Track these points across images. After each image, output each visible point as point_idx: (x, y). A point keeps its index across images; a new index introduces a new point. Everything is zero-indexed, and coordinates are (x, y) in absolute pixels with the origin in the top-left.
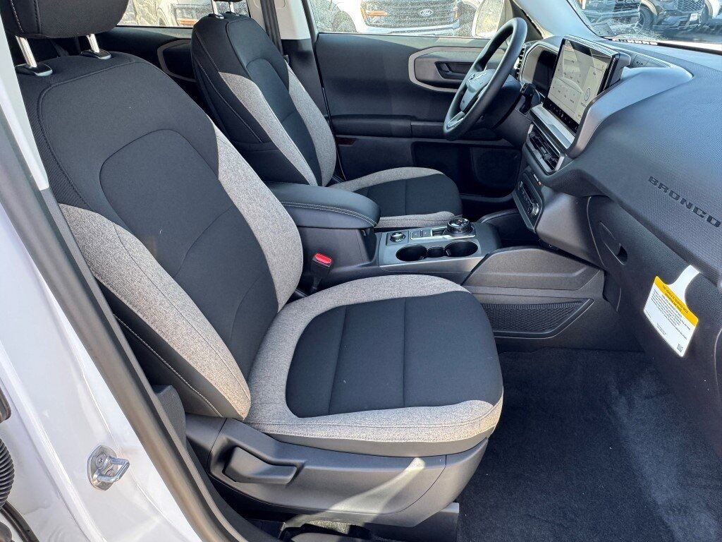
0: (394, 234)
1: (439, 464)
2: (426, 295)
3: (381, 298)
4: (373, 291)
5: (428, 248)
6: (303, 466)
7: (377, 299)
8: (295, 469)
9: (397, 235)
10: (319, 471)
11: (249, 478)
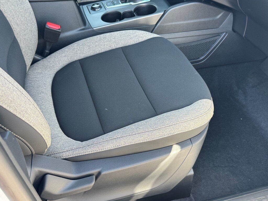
0: (94, 5)
1: (188, 145)
2: (134, 43)
3: (103, 50)
4: (96, 46)
5: (122, 12)
6: (99, 173)
7: (101, 52)
8: (94, 177)
9: (96, 6)
10: (112, 173)
11: (61, 195)
